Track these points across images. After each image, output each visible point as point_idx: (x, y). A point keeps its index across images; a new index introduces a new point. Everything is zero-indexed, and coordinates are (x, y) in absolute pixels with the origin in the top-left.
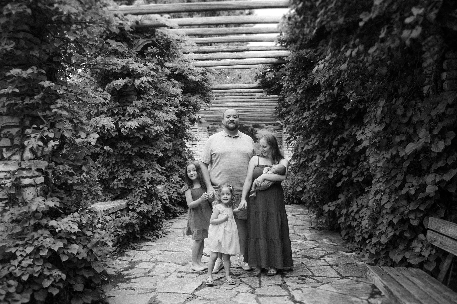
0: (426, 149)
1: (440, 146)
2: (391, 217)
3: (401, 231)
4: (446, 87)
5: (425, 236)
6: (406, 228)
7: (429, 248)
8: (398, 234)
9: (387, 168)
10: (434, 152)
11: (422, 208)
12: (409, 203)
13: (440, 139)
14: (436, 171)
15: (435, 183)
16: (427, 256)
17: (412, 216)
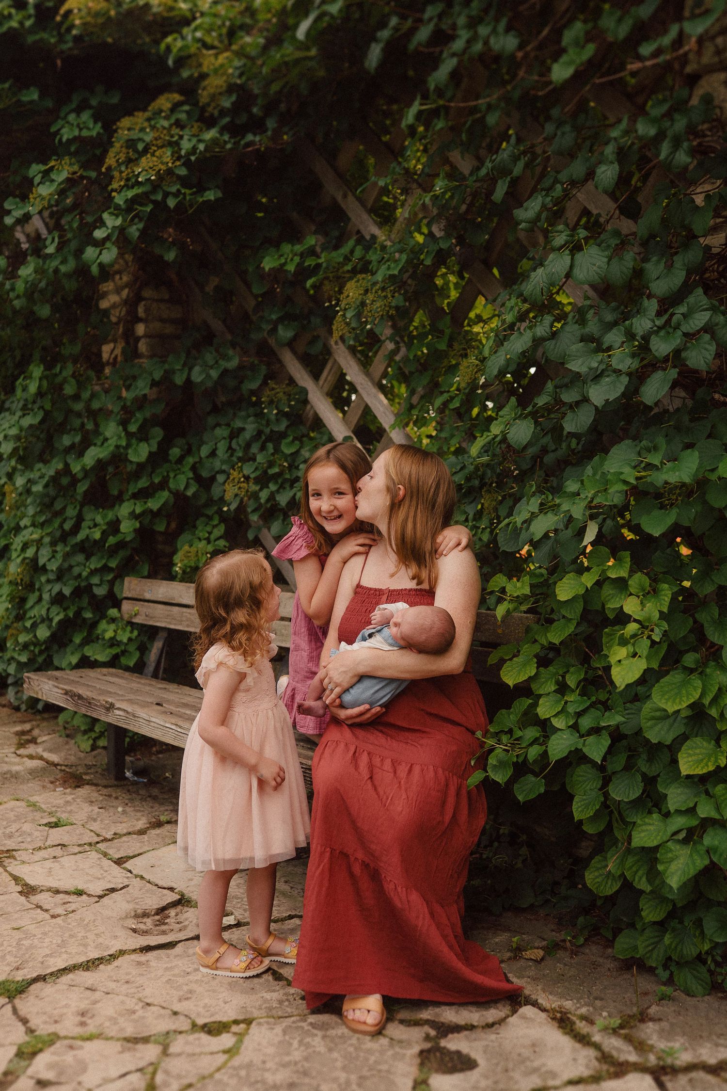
0: (118, 458)
1: (140, 453)
2: (57, 588)
3: (76, 609)
4: (144, 350)
5: (120, 610)
6: (85, 601)
7: (129, 628)
8: (71, 615)
9: (47, 495)
10: (131, 462)
11: (113, 564)
12: (87, 558)
13: (141, 440)
14: (135, 496)
15: (133, 515)
16: (125, 640)
17: (95, 580)
